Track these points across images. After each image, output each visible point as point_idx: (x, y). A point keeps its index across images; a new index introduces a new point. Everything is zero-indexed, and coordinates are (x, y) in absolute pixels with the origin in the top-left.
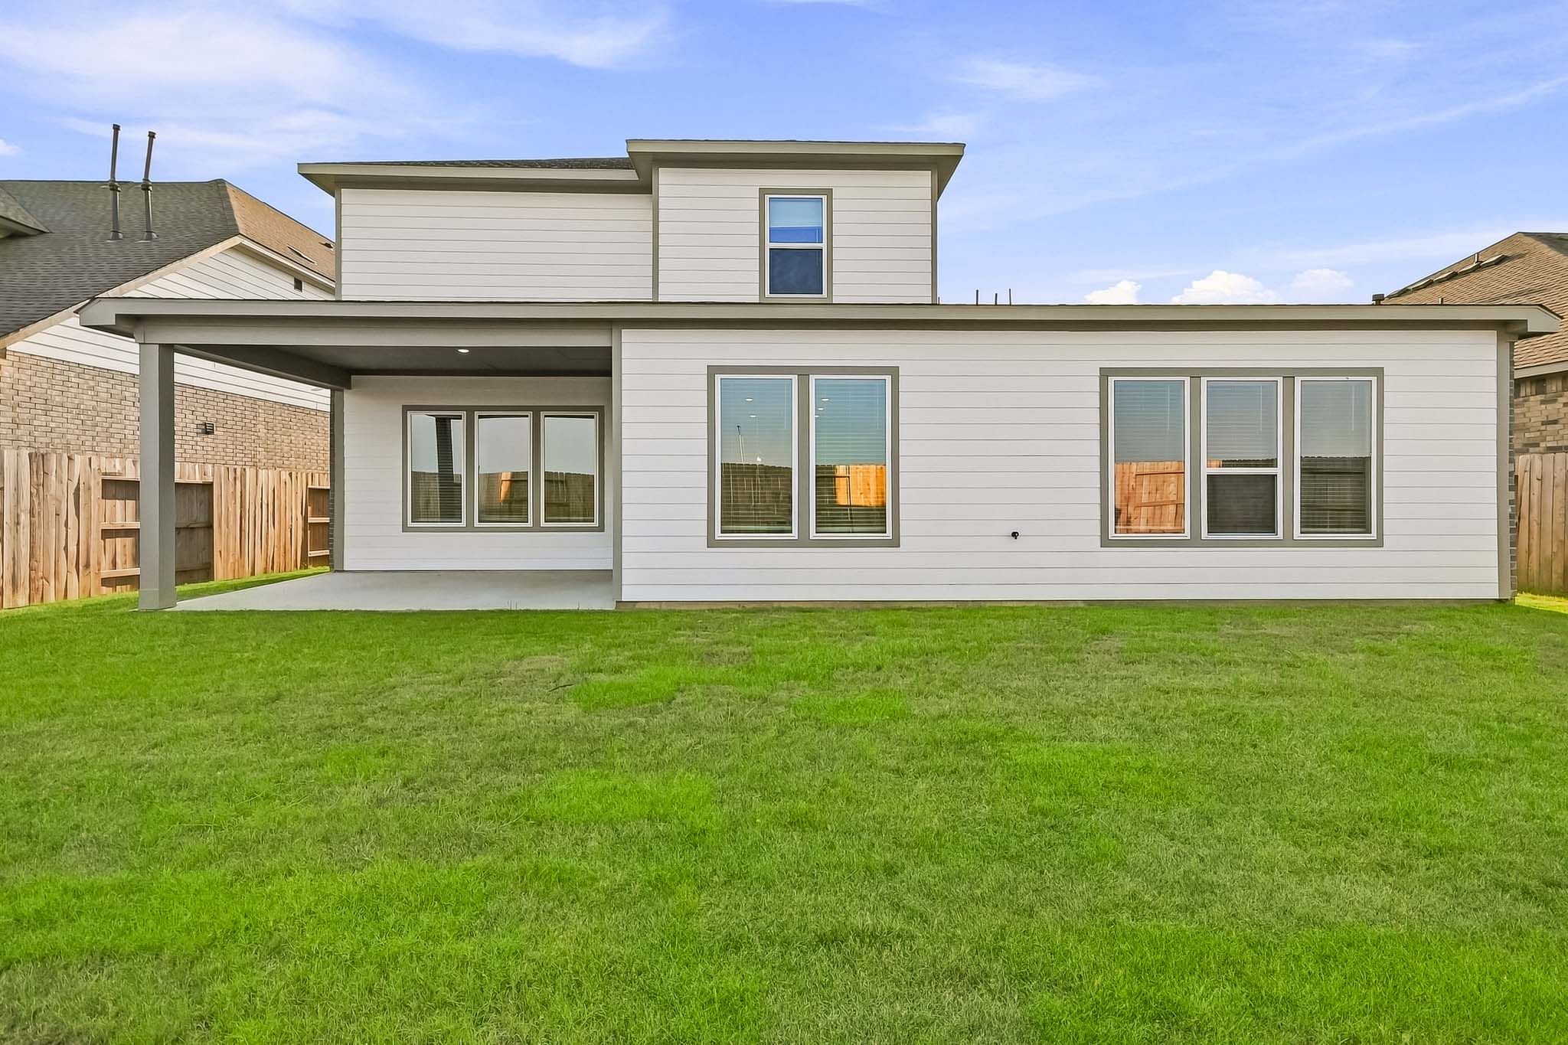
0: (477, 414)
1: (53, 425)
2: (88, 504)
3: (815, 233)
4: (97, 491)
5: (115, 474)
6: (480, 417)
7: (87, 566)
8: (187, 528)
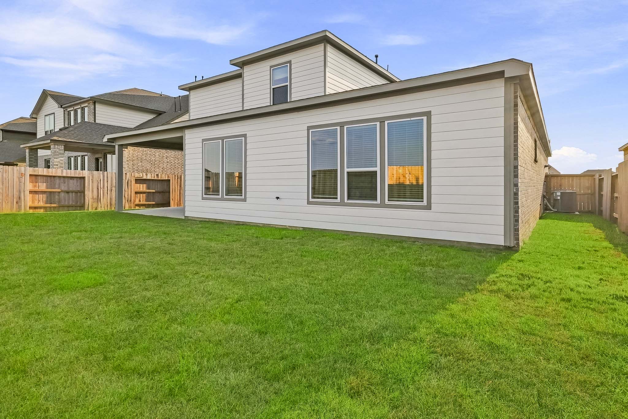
1: (143, 165)
2: (131, 185)
4: (133, 182)
5: (140, 177)
7: (131, 201)
8: (162, 192)
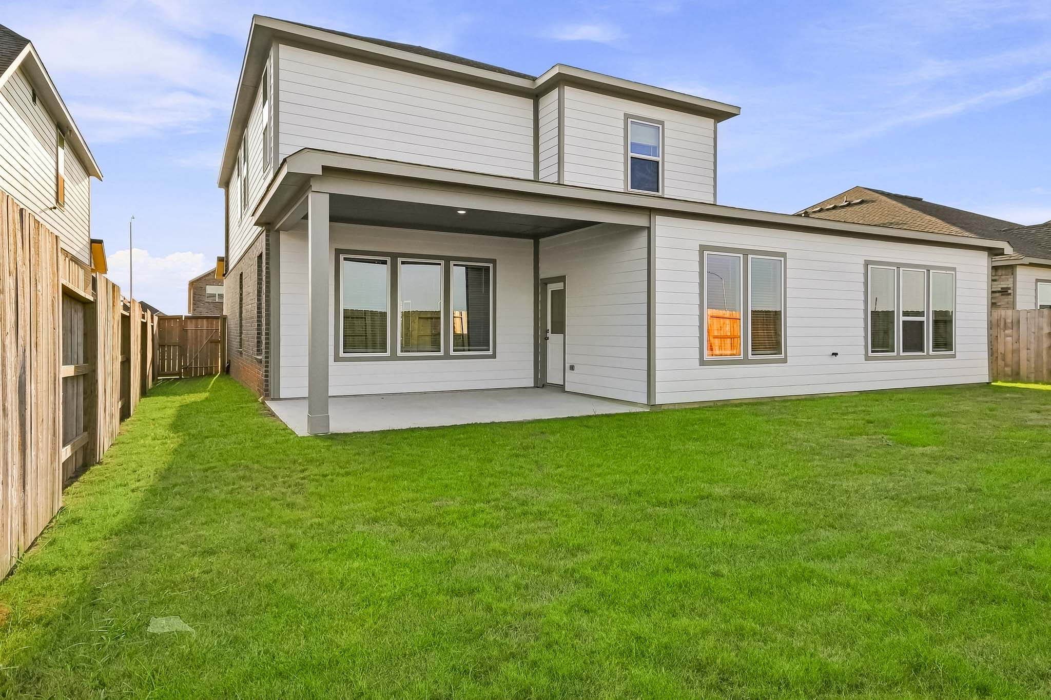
0: (400, 260)
3: (654, 150)
6: (403, 263)
